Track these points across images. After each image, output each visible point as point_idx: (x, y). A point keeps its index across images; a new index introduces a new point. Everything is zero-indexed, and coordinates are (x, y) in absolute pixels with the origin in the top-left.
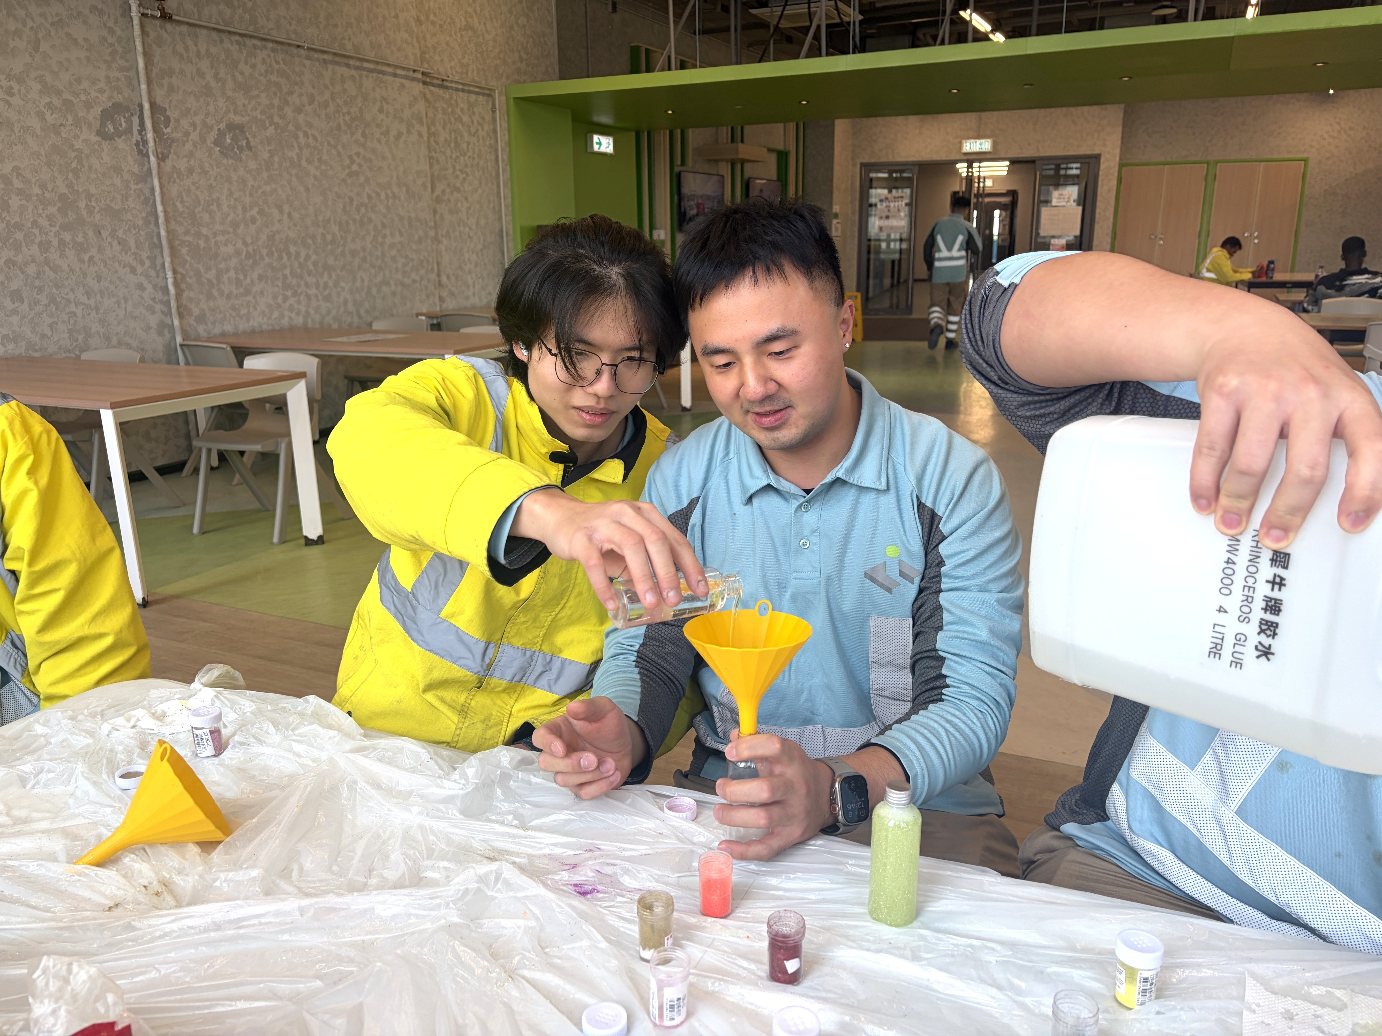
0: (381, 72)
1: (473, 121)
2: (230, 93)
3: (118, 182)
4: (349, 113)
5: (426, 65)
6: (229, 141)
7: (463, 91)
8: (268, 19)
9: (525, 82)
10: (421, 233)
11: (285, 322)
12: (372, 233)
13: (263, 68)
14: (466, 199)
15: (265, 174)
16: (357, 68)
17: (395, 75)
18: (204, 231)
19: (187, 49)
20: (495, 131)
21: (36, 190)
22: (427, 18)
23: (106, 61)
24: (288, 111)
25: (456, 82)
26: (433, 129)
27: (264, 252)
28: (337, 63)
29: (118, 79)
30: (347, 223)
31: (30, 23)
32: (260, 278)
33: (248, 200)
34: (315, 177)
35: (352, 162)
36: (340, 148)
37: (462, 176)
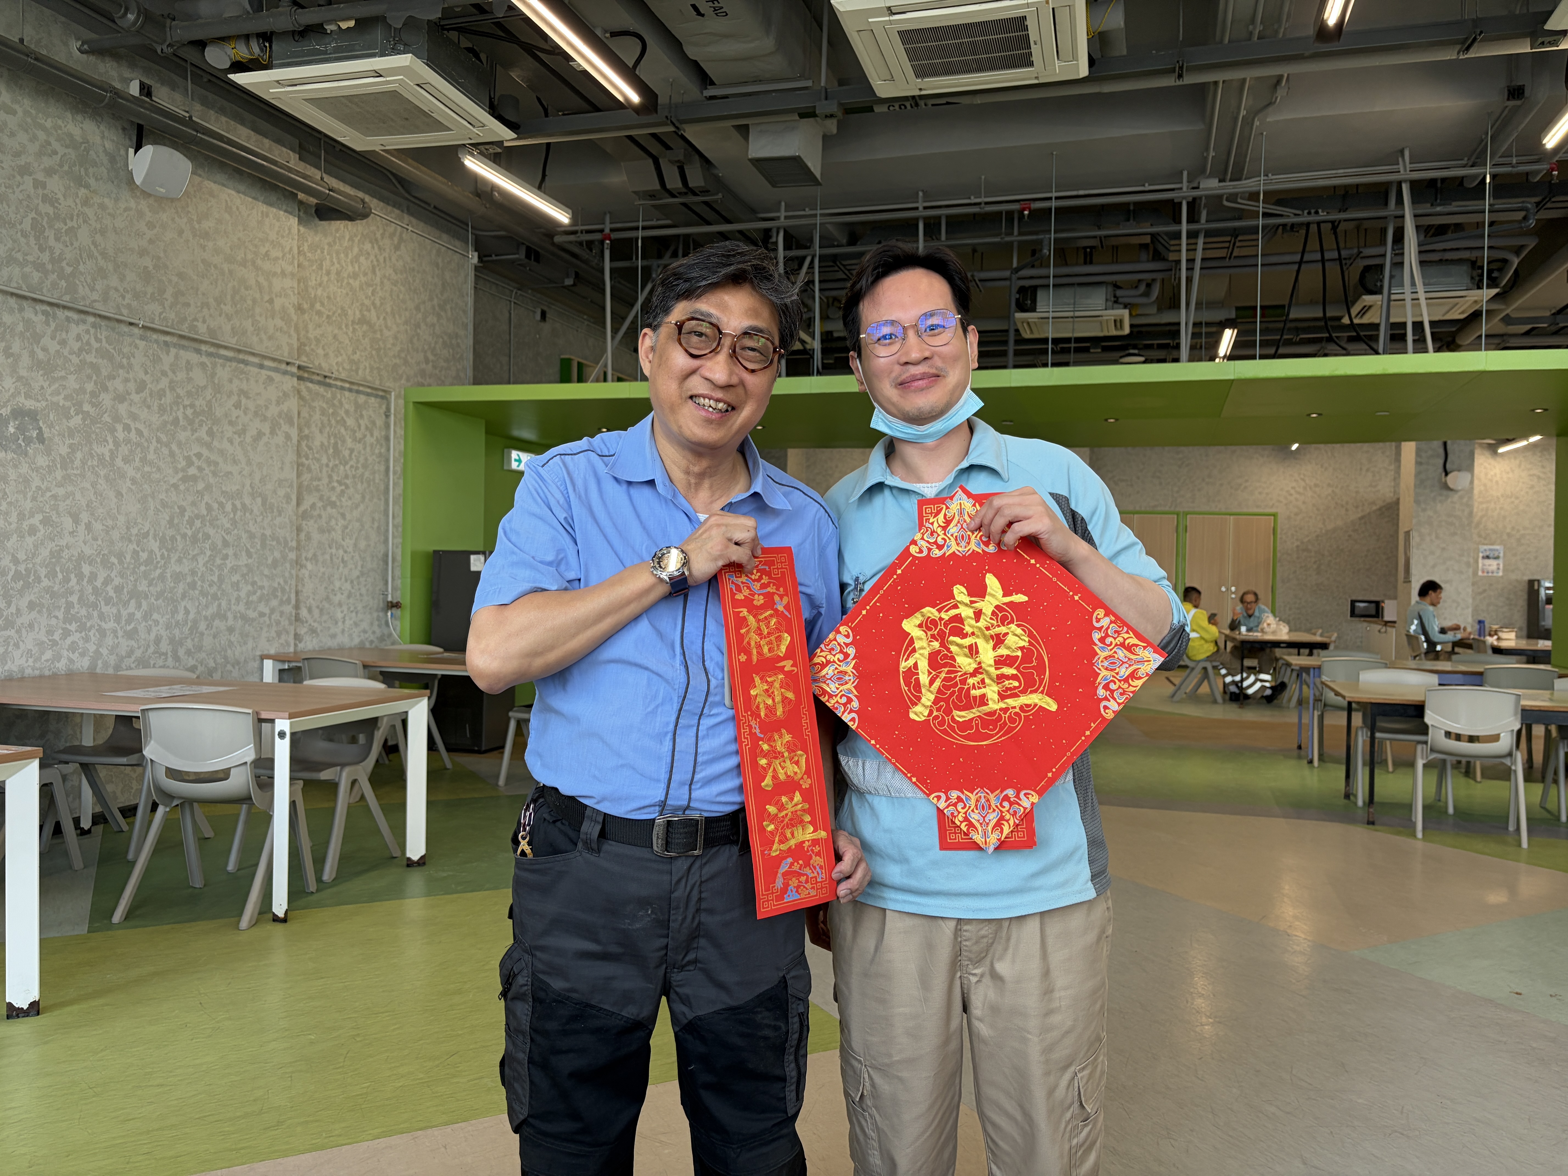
0: (243, 361)
1: (359, 426)
2: (23, 373)
4: (192, 406)
5: (304, 358)
7: (350, 390)
8: (92, 289)
9: (429, 385)
10: (277, 554)
11: (61, 666)
12: (208, 553)
13: (76, 346)
14: (343, 516)
15: (59, 474)
16: (210, 355)
17: (261, 366)
20: (387, 439)
22: (312, 306)
24: (106, 399)
25: (342, 380)
26: (306, 432)
27: (43, 572)
28: (183, 347)
30: (173, 539)
32: (31, 606)
33: (28, 505)
34: (133, 481)
35: (190, 463)
36: (174, 447)
37: (339, 489)
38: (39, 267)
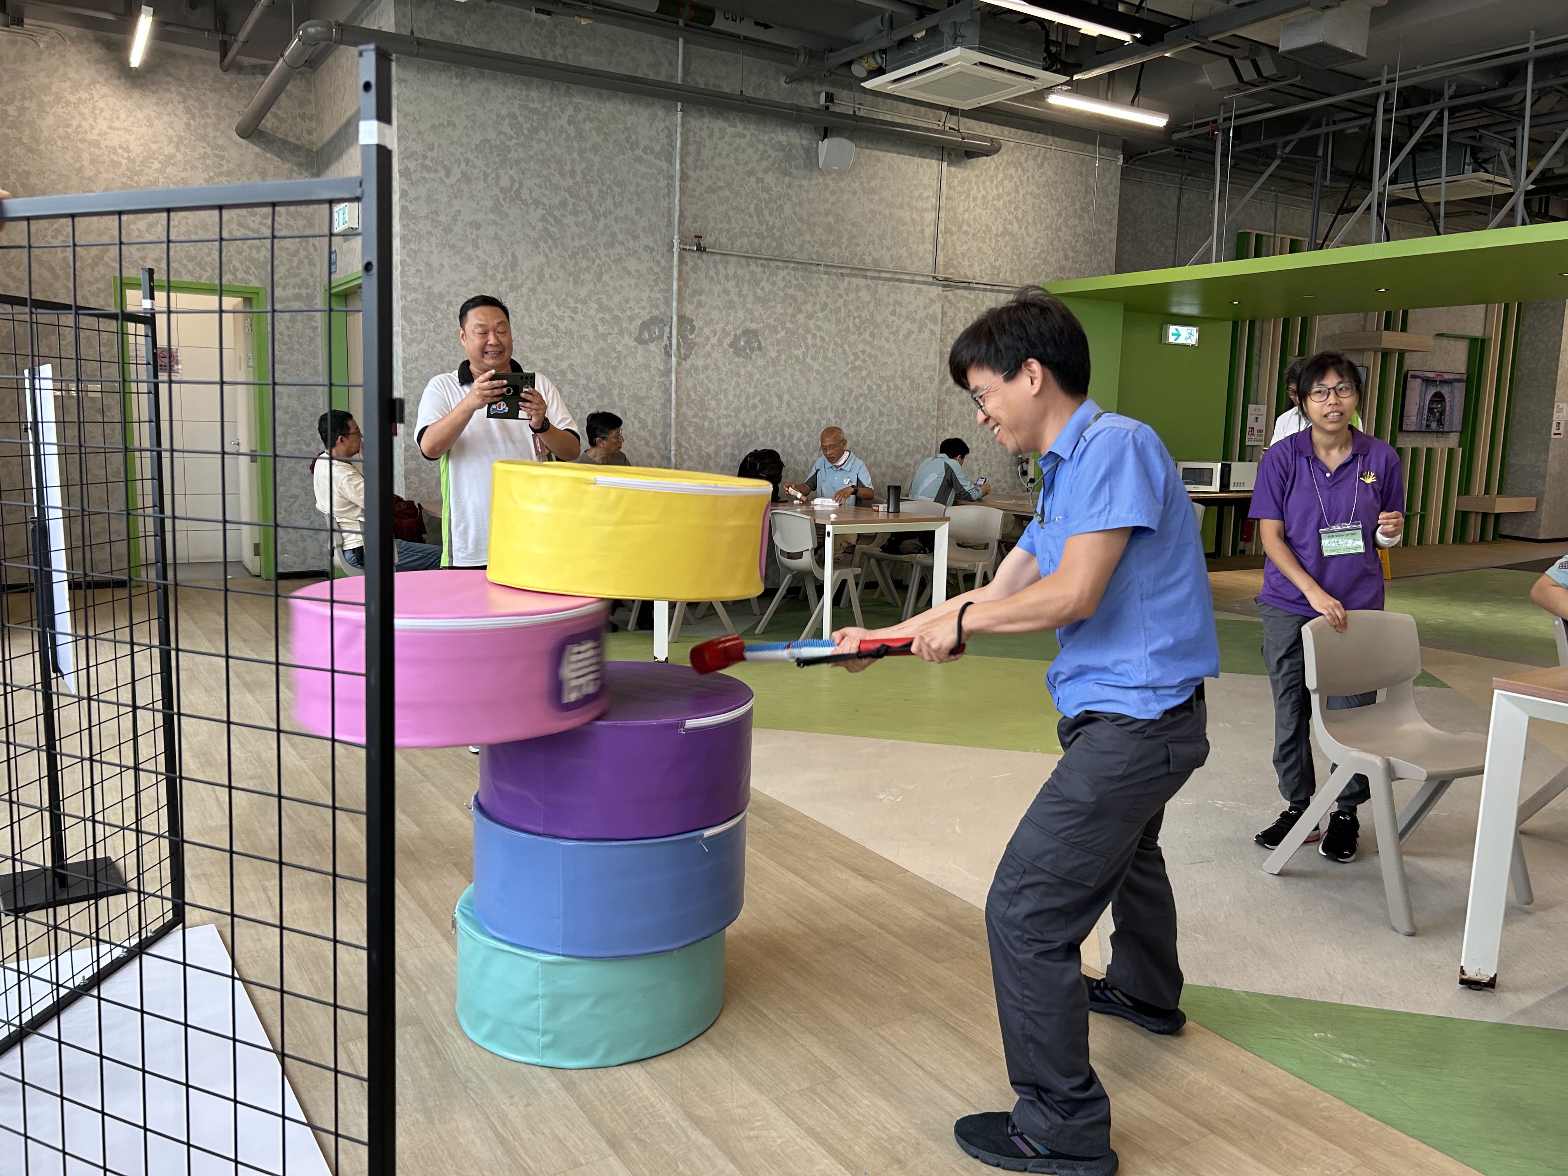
0: (900, 280)
2: (749, 306)
3: (646, 376)
4: (859, 317)
5: (949, 271)
6: (742, 343)
8: (793, 244)
10: (921, 421)
12: (869, 421)
13: (782, 284)
15: (771, 370)
16: (873, 278)
17: (913, 282)
18: (710, 414)
19: (717, 273)
21: (584, 382)
22: (960, 228)
23: (650, 286)
24: (801, 318)
25: (984, 284)
27: (760, 433)
28: (855, 276)
29: (658, 299)
30: (844, 410)
31: (598, 262)
33: (752, 391)
34: (818, 372)
35: (857, 358)
36: (846, 347)
38: (759, 235)
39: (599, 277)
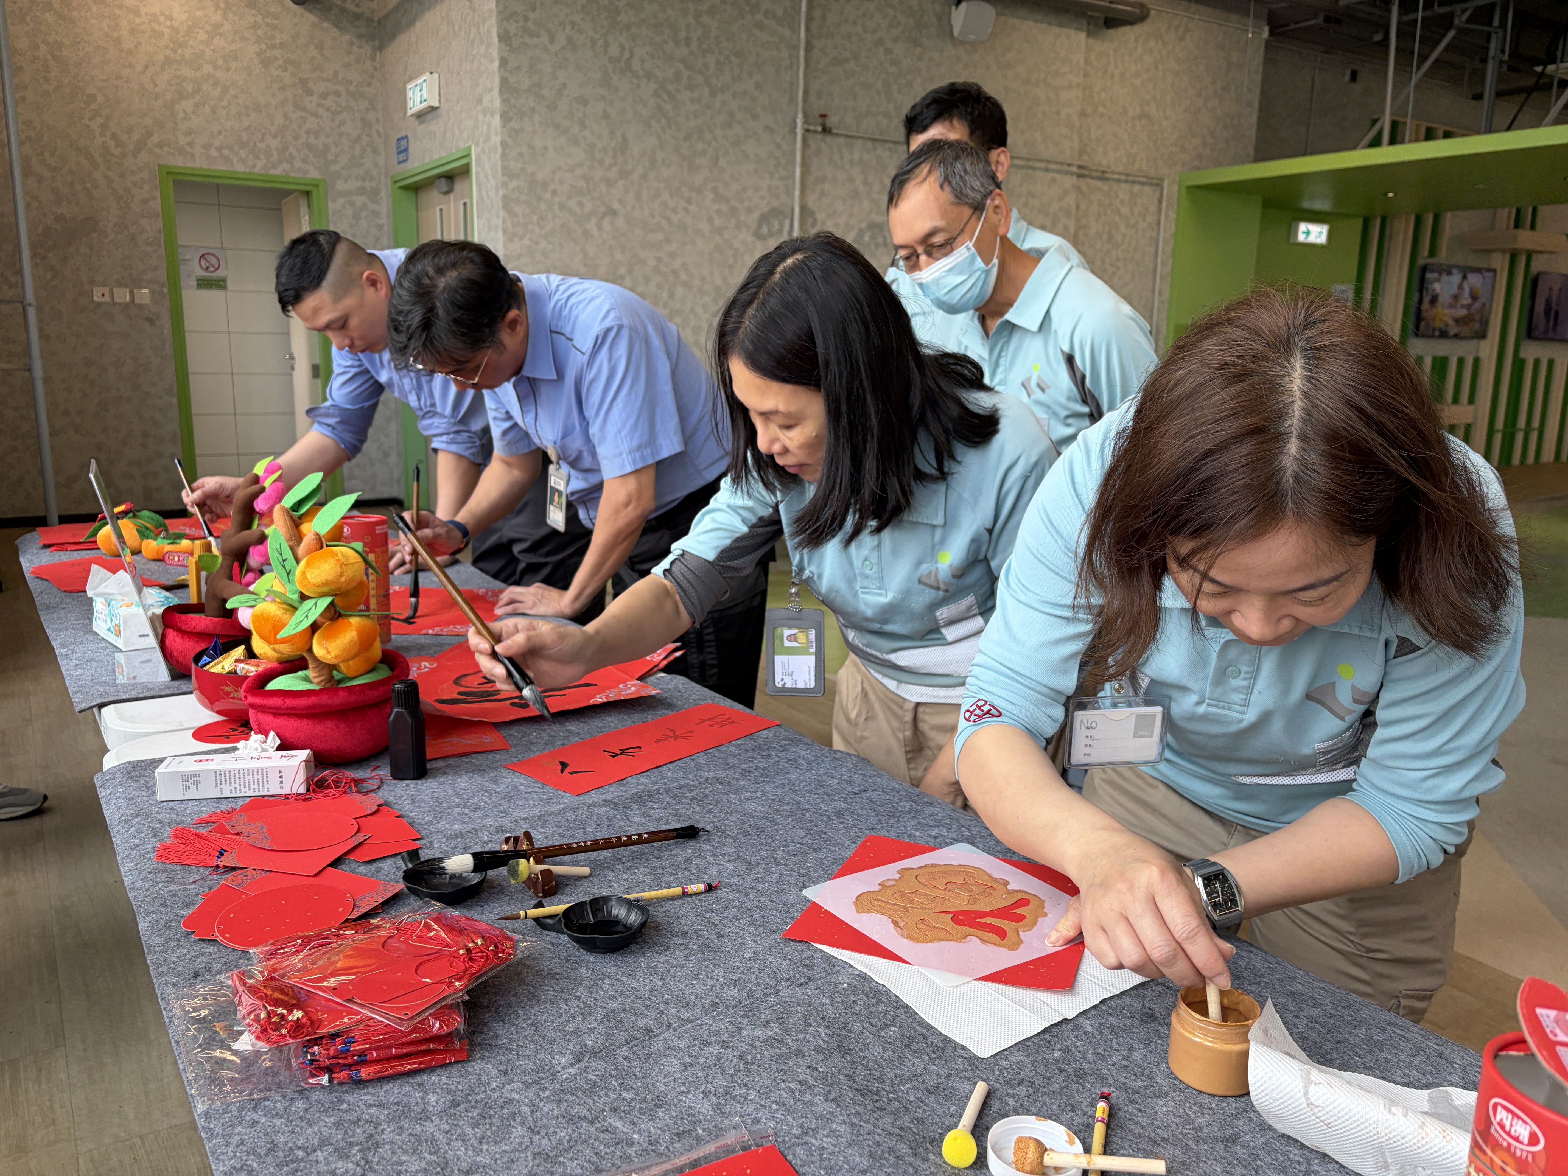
1: (1133, 213)
5: (1085, 158)
7: (1126, 181)
17: (1047, 170)
20: (1159, 223)
22: (1095, 110)
23: (770, 173)
25: (1119, 174)
26: (1084, 221)
29: (778, 187)
31: (714, 144)
39: (715, 161)
